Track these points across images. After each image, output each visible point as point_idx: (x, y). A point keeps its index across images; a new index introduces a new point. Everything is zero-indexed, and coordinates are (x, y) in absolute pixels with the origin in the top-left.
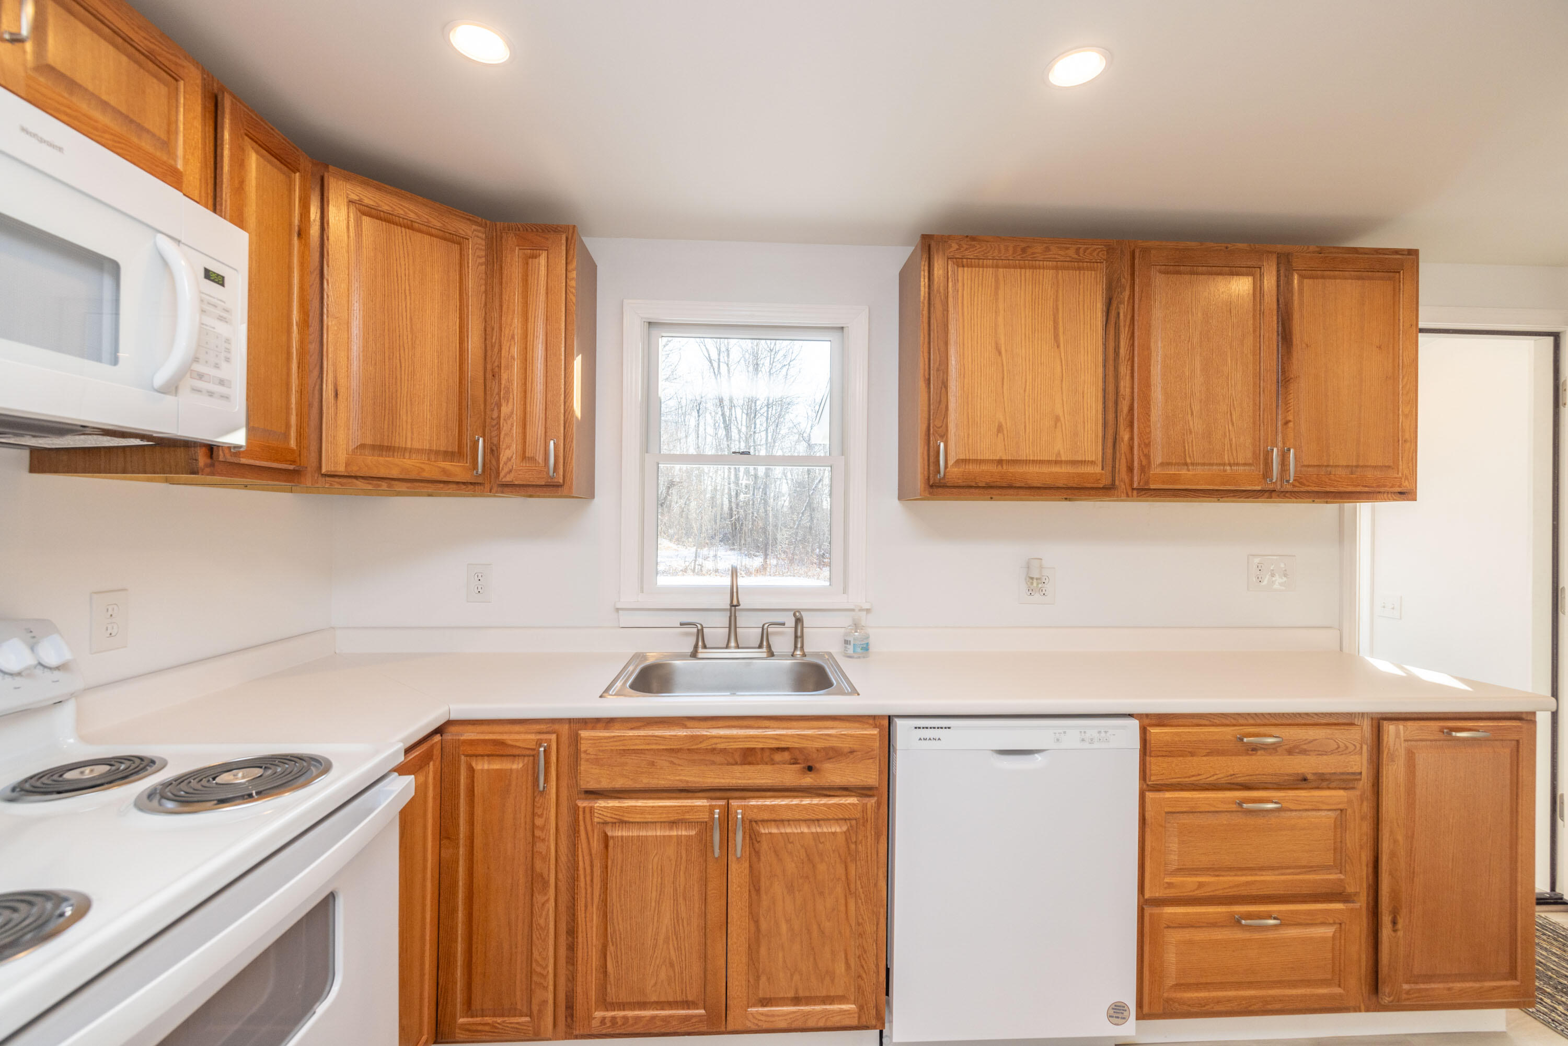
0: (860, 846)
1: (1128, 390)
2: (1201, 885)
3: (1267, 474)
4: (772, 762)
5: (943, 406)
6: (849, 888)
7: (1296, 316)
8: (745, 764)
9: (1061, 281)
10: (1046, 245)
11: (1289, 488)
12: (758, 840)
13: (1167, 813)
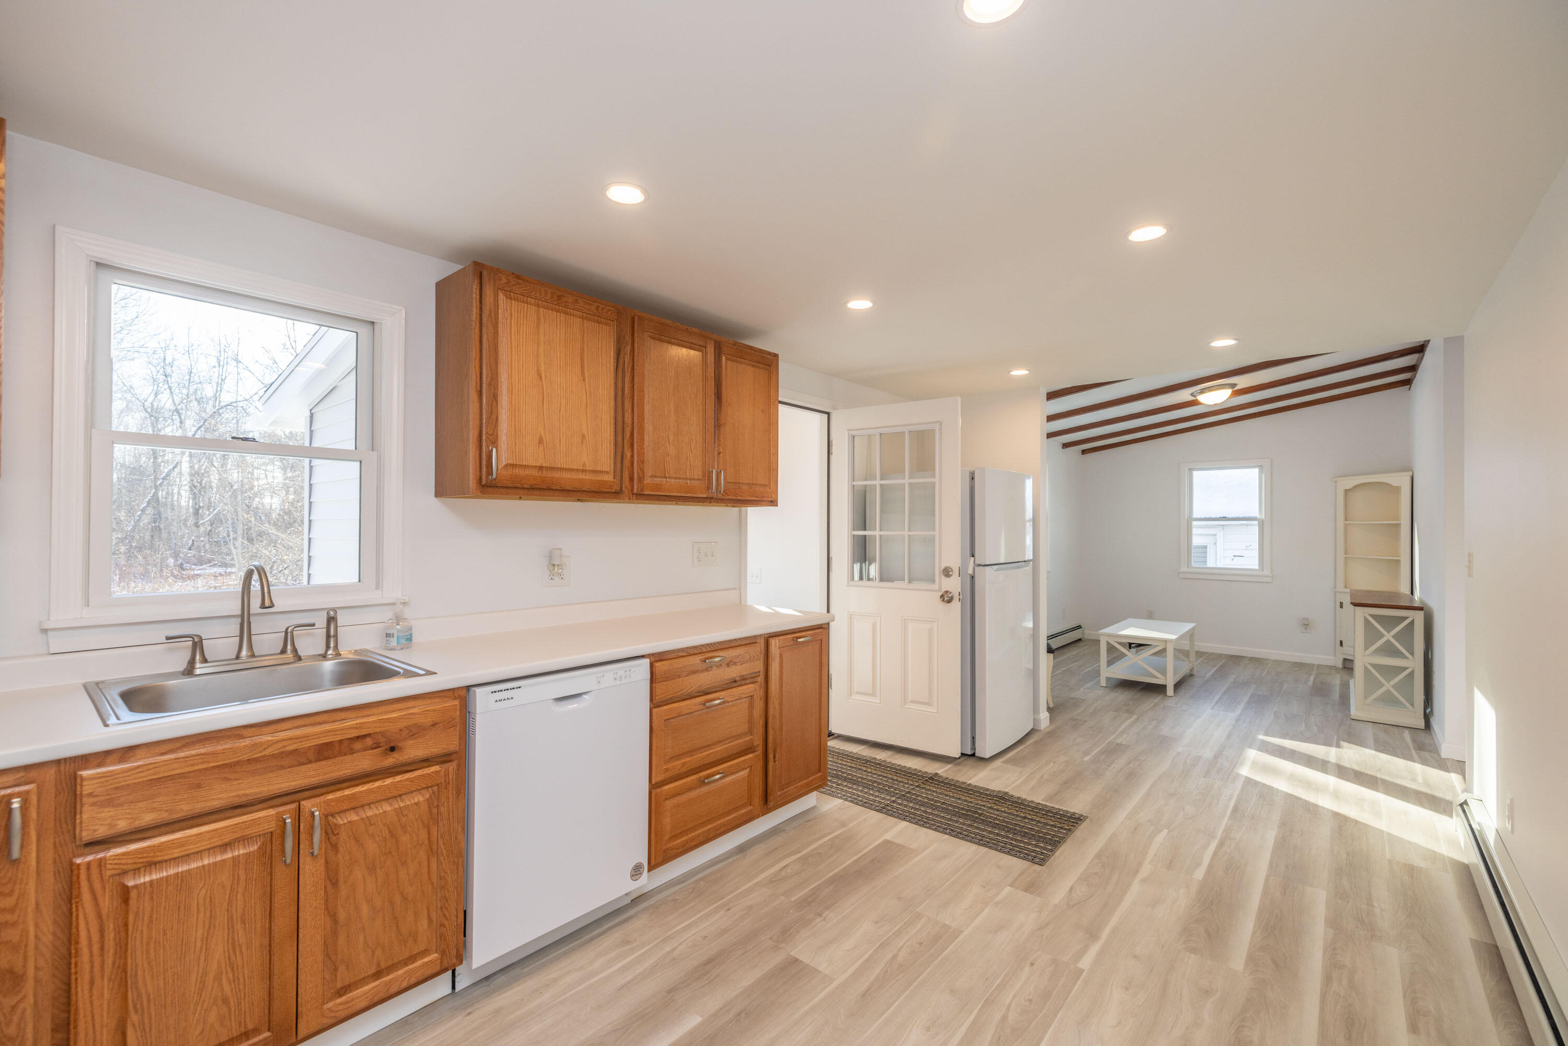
0: (442, 808)
1: (630, 420)
2: (684, 764)
3: (709, 487)
4: (352, 752)
5: (494, 416)
6: (431, 850)
7: (724, 383)
8: (320, 760)
9: (586, 329)
10: (575, 298)
11: (720, 496)
12: (336, 832)
13: (665, 720)
